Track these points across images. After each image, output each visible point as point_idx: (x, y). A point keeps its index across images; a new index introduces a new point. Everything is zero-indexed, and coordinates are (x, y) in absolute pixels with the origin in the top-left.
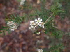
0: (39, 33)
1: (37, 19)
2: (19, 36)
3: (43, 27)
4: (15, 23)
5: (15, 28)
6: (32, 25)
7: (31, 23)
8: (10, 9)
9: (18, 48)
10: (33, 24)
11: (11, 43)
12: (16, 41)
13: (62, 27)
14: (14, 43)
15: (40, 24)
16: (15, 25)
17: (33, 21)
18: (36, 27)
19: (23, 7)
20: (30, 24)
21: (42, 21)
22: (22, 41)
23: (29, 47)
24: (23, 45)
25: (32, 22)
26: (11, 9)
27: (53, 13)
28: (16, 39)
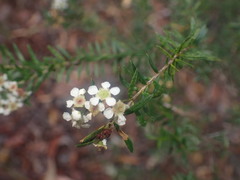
0: (104, 142)
1: (99, 87)
2: (48, 113)
3: (122, 120)
4: (14, 83)
5: (13, 106)
6: (77, 109)
7: (72, 98)
8: (23, 15)
9: (42, 157)
10: (80, 101)
11: (18, 139)
12: (37, 132)
13: (201, 95)
14: (31, 137)
15: (107, 107)
16: (15, 93)
17: (83, 91)
18: (90, 115)
19: (61, 20)
20: (69, 104)
21: (117, 98)
22: (58, 136)
23: (82, 156)
24: (62, 149)
25: (76, 93)
26: (30, 17)
27: (171, 62)
28: (39, 124)
